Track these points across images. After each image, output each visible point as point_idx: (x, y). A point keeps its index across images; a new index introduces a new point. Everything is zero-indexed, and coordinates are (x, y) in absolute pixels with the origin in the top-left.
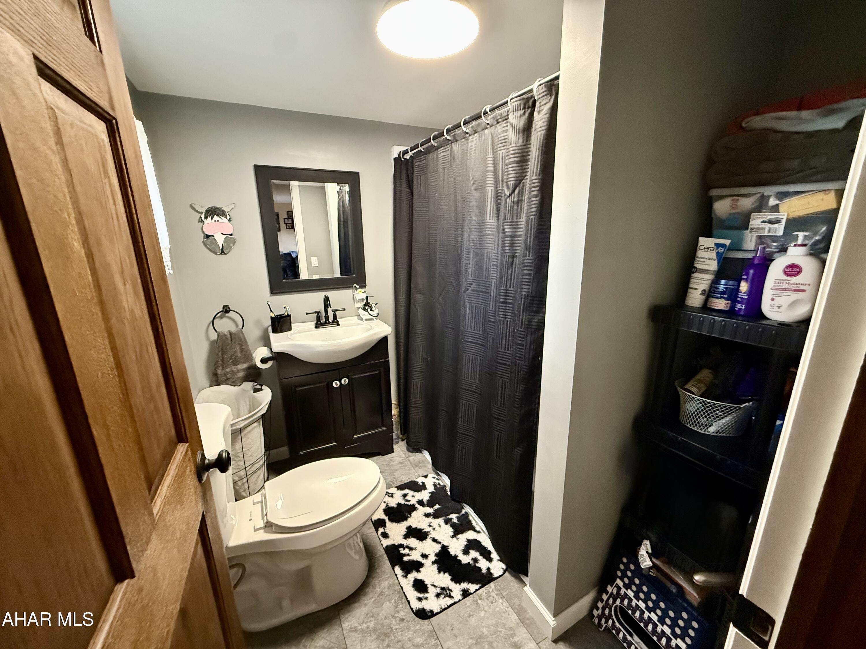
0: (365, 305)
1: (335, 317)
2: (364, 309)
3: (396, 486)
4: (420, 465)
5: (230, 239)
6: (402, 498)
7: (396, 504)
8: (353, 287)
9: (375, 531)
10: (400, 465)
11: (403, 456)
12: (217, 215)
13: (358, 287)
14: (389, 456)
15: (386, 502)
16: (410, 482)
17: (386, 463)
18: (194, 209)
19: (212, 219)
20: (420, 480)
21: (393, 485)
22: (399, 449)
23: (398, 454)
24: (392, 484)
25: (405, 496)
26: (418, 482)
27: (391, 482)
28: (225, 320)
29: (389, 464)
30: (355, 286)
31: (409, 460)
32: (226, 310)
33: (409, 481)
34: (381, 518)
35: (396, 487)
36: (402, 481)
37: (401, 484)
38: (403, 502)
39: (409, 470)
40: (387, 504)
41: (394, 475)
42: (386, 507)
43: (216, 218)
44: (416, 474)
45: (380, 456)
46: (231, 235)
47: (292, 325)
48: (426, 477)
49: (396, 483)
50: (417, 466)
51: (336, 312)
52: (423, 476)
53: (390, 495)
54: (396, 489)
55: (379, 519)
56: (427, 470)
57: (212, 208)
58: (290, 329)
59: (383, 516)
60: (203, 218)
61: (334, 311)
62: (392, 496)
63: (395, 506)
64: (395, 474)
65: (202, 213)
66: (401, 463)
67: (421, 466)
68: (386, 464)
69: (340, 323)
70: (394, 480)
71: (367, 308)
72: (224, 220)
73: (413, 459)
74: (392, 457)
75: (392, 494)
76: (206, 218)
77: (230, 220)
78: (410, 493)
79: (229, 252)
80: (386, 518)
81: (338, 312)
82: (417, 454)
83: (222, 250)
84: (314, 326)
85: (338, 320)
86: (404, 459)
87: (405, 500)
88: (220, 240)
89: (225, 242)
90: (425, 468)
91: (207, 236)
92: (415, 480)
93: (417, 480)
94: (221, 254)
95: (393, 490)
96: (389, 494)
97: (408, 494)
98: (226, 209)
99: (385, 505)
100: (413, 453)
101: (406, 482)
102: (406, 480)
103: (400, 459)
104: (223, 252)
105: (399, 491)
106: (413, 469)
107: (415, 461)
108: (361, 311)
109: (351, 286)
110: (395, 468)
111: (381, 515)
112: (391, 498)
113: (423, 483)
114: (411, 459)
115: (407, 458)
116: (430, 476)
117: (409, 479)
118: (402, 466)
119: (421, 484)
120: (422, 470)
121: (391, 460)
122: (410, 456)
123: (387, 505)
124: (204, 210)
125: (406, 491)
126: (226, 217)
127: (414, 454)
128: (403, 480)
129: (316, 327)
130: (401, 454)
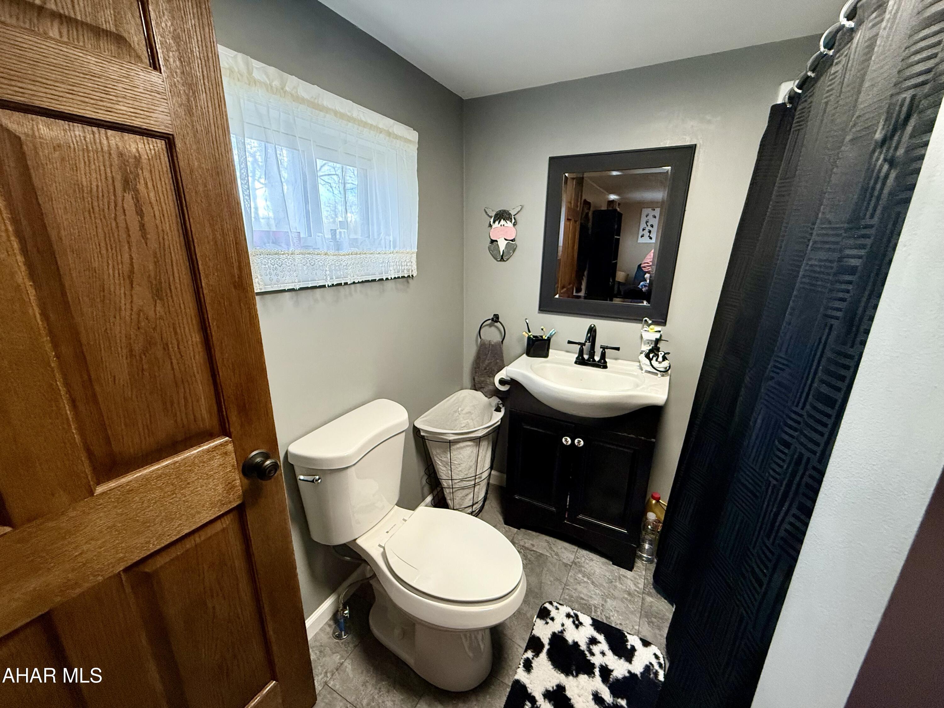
0: (651, 351)
1: (603, 356)
2: (647, 356)
3: (595, 618)
4: (654, 620)
5: (512, 245)
6: (587, 640)
7: (574, 641)
8: (642, 320)
9: (524, 648)
10: (626, 596)
11: (641, 586)
12: (504, 219)
13: (650, 322)
14: (623, 571)
15: (564, 627)
16: (617, 629)
17: (610, 577)
18: (486, 212)
19: (499, 223)
20: (633, 641)
21: (593, 614)
22: (644, 572)
23: (635, 578)
24: (593, 610)
25: (593, 641)
26: (627, 641)
27: (595, 607)
28: (493, 329)
29: (612, 582)
30: (646, 320)
31: (643, 599)
32: (496, 319)
33: (618, 627)
34: (542, 640)
35: (592, 619)
36: (610, 618)
37: (605, 621)
38: (583, 647)
39: (632, 613)
40: (564, 630)
41: (606, 601)
42: (559, 632)
43: (503, 222)
44: (637, 627)
45: (611, 563)
46: (512, 240)
47: (550, 350)
48: (646, 643)
49: (599, 613)
50: (647, 616)
51: (606, 350)
52: (641, 639)
53: (577, 622)
54: (590, 622)
55: (538, 639)
56: (658, 636)
57: (500, 211)
58: (546, 356)
59: (546, 641)
60: (492, 223)
61: (604, 348)
62: (577, 627)
63: (570, 641)
64: (608, 600)
65: (491, 217)
66: (629, 594)
67: (652, 622)
68: (609, 579)
69: (608, 365)
70: (601, 608)
71: (651, 355)
72: (509, 224)
73: (652, 602)
74: (624, 576)
75: (581, 624)
76: (494, 222)
77: (514, 225)
78: (604, 646)
79: (508, 259)
80: (547, 647)
81: (609, 350)
82: (663, 599)
83: (502, 256)
84: (575, 360)
85: (607, 360)
86: (638, 592)
87: (589, 647)
88: (502, 245)
89: (506, 248)
90: (657, 632)
91: (493, 241)
92: (626, 634)
93: (629, 637)
94: (500, 261)
95: (586, 620)
96: (578, 620)
97: (600, 642)
98: (513, 213)
99: (560, 628)
100: (660, 594)
101: (613, 625)
102: (616, 621)
103: (633, 587)
104: (502, 259)
105: (592, 629)
106: (638, 615)
107: (651, 607)
108: (642, 358)
109: (641, 319)
110: (616, 593)
111: (545, 638)
112: (573, 627)
113: (633, 649)
114: (649, 599)
115: (643, 593)
116: (654, 649)
117: (621, 624)
118: (626, 599)
119: (629, 647)
120: (650, 629)
121: (620, 578)
122: (649, 594)
123: (562, 632)
124: (493, 214)
125: (601, 638)
126: (511, 222)
127: (659, 596)
128: (612, 618)
129: (576, 363)
130: (639, 581)
